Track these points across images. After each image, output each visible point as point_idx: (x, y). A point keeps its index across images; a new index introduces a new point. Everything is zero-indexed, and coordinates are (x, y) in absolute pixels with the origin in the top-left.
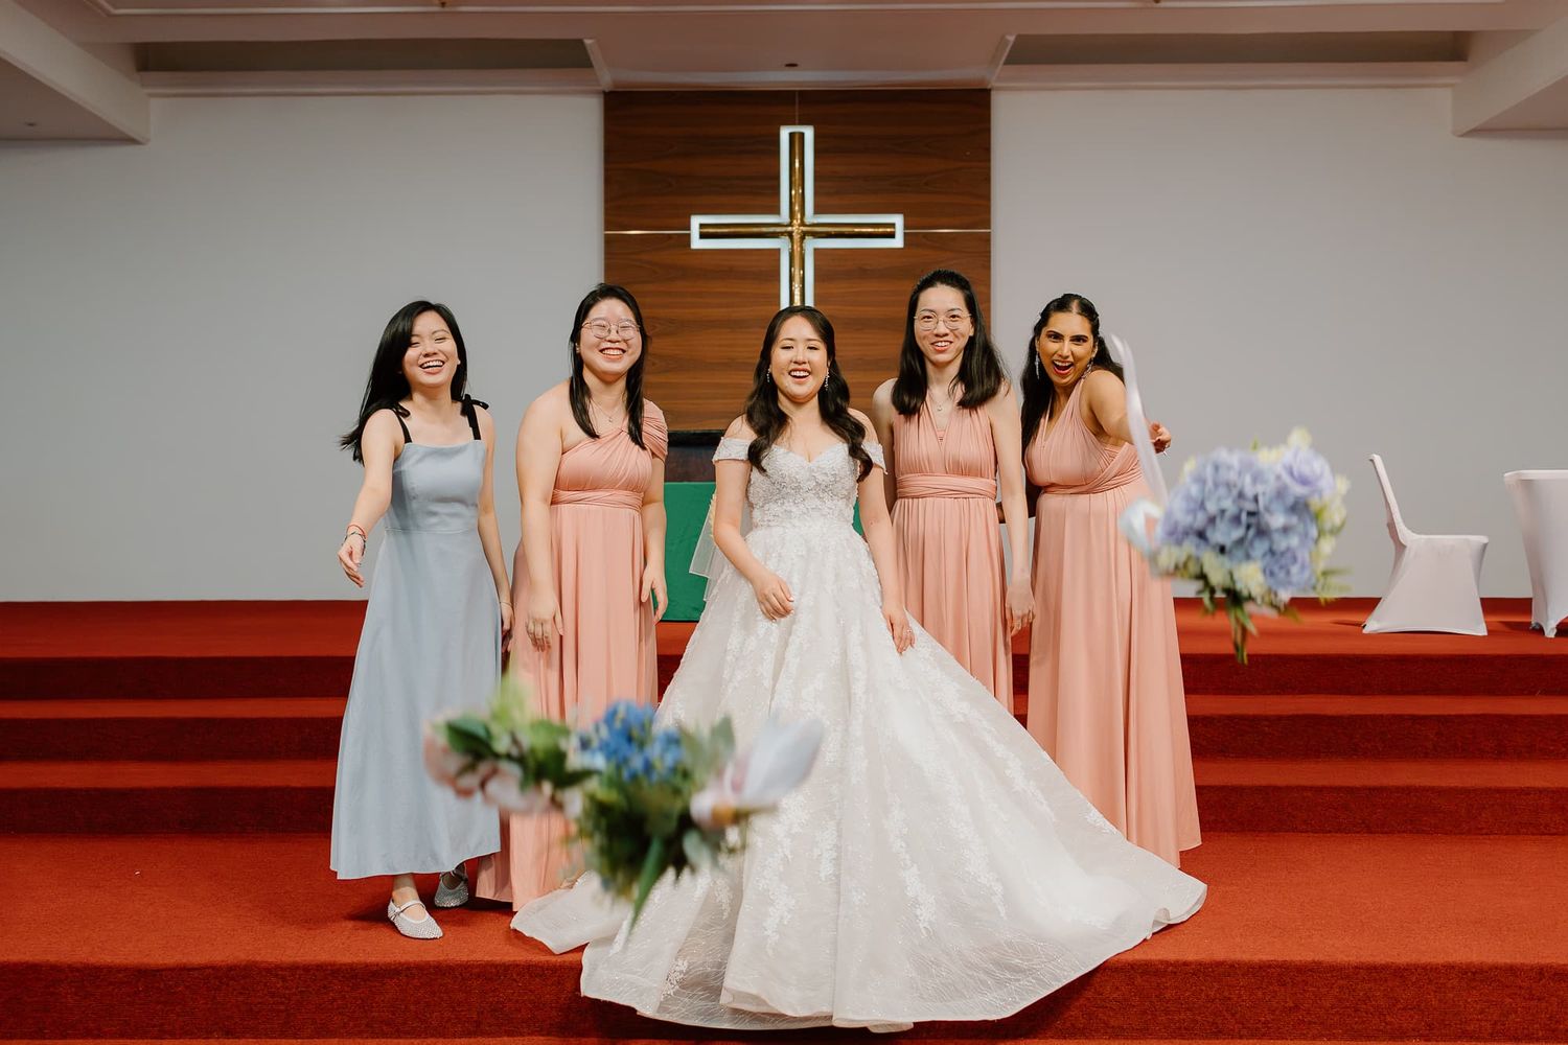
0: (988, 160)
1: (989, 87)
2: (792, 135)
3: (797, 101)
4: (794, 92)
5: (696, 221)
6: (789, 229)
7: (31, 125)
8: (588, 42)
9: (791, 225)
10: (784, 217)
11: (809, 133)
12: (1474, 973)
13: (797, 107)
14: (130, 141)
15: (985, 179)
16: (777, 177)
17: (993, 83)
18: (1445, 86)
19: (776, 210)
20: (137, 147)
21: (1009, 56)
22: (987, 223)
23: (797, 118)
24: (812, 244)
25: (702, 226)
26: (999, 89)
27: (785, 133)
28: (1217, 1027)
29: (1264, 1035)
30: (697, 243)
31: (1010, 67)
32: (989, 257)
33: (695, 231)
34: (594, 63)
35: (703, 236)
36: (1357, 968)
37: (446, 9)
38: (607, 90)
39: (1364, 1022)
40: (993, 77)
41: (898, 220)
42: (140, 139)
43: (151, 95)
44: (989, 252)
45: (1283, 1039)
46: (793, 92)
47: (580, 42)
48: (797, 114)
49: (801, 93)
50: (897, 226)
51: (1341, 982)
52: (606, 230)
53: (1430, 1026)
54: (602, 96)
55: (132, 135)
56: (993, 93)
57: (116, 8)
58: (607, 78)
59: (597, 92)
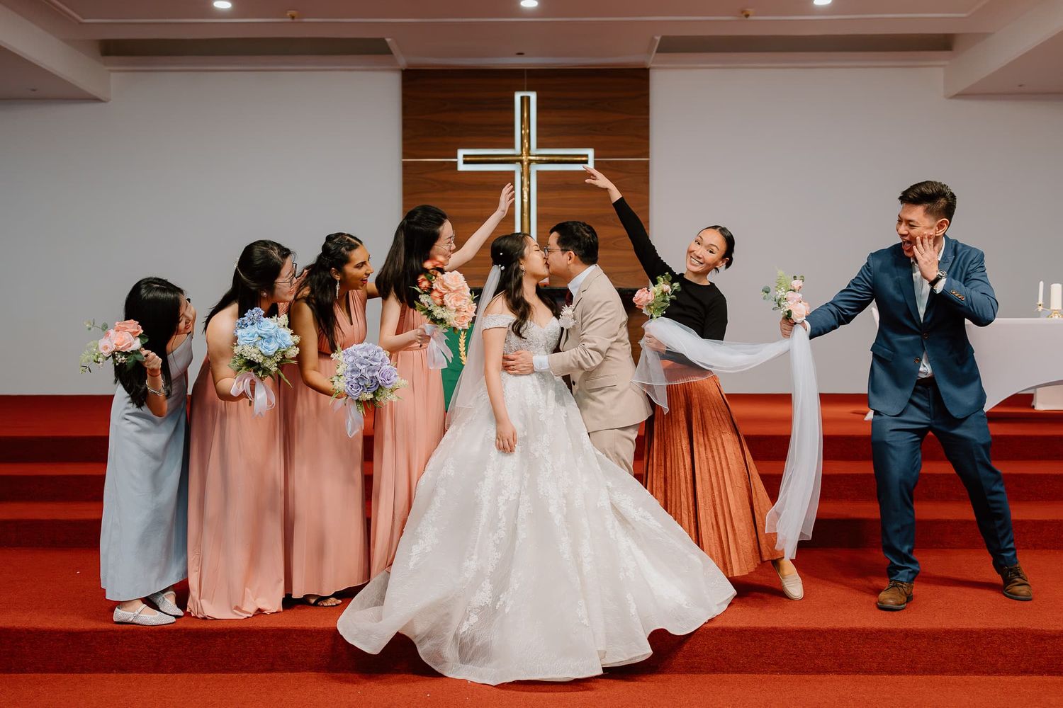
0: (647, 113)
1: (648, 67)
2: (522, 98)
3: (526, 76)
4: (524, 70)
5: (461, 153)
6: (520, 158)
7: (34, 90)
8: (388, 40)
9: (521, 155)
10: (517, 150)
11: (533, 96)
12: (867, 634)
13: (526, 79)
14: (97, 100)
15: (646, 126)
16: (513, 125)
17: (650, 65)
18: (941, 66)
19: (512, 146)
20: (103, 104)
21: (658, 47)
22: (647, 154)
23: (525, 86)
24: (535, 168)
25: (465, 156)
26: (654, 68)
27: (518, 96)
28: (714, 667)
29: (742, 671)
30: (462, 167)
31: (660, 55)
32: (648, 176)
33: (460, 159)
34: (393, 52)
35: (465, 162)
36: (798, 631)
37: (296, 20)
38: (404, 69)
39: (801, 664)
40: (651, 60)
41: (590, 152)
42: (103, 99)
43: (111, 71)
44: (648, 173)
45: (753, 673)
46: (522, 71)
47: (383, 40)
48: (526, 83)
49: (529, 71)
50: (589, 156)
51: (789, 640)
52: (403, 158)
53: (840, 666)
54: (401, 72)
55: (99, 96)
56: (651, 71)
57: (84, 18)
58: (403, 62)
59: (399, 70)
